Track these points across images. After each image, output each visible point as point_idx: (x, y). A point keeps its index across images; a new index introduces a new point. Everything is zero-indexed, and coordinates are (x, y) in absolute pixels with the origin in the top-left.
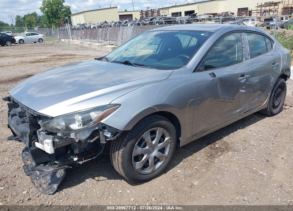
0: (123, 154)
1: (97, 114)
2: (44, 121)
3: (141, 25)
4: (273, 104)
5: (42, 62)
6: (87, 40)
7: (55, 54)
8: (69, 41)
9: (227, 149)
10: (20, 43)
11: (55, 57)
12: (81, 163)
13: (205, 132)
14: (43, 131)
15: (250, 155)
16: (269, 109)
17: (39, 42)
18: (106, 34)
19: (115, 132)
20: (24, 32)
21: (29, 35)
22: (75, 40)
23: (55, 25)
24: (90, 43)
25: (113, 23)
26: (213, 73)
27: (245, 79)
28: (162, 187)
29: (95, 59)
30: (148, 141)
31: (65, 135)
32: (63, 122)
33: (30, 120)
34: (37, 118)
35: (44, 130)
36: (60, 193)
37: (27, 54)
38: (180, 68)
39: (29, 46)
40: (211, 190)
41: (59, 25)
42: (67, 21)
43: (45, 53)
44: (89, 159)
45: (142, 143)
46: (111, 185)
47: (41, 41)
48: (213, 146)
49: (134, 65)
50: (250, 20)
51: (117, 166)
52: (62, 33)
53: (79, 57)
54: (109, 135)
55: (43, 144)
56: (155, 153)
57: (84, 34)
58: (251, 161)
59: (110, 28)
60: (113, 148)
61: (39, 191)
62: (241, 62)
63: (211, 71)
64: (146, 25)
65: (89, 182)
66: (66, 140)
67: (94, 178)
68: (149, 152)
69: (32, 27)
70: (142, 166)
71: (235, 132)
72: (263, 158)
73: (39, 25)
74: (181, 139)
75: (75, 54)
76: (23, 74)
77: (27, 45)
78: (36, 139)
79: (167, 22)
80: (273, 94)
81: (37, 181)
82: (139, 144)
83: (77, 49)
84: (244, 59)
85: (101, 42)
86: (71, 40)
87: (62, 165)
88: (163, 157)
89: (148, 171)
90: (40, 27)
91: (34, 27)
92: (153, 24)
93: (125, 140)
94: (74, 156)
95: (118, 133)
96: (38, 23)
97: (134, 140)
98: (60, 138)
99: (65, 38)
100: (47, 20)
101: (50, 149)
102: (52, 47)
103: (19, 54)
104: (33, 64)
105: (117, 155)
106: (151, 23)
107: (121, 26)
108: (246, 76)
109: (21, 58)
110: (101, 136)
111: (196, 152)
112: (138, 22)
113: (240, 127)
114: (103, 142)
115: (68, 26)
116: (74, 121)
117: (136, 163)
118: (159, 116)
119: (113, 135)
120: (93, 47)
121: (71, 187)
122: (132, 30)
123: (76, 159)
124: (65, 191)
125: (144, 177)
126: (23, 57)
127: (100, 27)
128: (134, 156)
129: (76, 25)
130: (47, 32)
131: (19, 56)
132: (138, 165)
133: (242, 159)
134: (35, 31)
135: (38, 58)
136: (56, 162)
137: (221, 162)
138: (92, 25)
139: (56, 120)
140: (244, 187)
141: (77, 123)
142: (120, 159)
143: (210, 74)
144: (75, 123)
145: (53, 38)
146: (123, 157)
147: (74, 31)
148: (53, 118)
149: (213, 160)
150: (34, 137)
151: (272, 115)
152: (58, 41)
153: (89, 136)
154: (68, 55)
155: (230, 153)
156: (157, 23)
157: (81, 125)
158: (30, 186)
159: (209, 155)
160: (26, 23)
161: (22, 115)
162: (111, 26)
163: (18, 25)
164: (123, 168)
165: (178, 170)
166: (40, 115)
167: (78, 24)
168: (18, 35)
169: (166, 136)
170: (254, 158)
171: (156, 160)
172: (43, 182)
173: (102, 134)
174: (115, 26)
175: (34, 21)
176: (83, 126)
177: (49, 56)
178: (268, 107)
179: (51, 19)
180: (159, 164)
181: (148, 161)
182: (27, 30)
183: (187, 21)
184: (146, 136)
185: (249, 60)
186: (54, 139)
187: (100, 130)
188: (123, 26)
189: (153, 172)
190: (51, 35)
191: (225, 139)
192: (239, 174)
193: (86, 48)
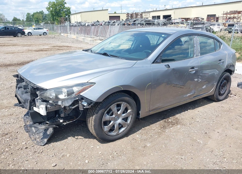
0: (95, 119)
1: (78, 88)
2: (41, 91)
3: (126, 25)
4: (219, 92)
5: (45, 51)
6: (82, 35)
7: (55, 45)
8: (67, 35)
9: (177, 123)
10: (29, 35)
11: (55, 48)
12: (65, 124)
13: (160, 108)
14: (39, 99)
15: (194, 128)
16: (216, 95)
17: (44, 35)
18: (97, 31)
19: (90, 102)
20: (32, 26)
21: (36, 29)
22: (72, 35)
23: (57, 22)
24: (84, 38)
25: (104, 23)
26: (168, 65)
27: (195, 71)
28: (123, 146)
29: (83, 50)
30: (115, 111)
31: (54, 103)
32: (54, 94)
33: (31, 91)
34: (36, 89)
35: (41, 98)
36: (48, 145)
37: (33, 44)
38: (143, 60)
39: (36, 38)
40: (159, 150)
41: (60, 22)
42: (67, 19)
43: (48, 44)
44: (71, 122)
45: (110, 112)
46: (86, 142)
47: (45, 34)
48: (167, 120)
49: (110, 56)
50: (216, 25)
51: (91, 128)
52: (63, 28)
53: (74, 48)
54: (85, 104)
55: (39, 109)
56: (120, 121)
57: (80, 30)
58: (193, 132)
59: (101, 26)
60: (89, 115)
61: (34, 143)
62: (192, 57)
63: (166, 63)
64: (130, 25)
65: (70, 139)
66: (55, 107)
67: (74, 137)
68: (115, 120)
69: (39, 22)
70: (109, 129)
71: (186, 112)
72: (202, 131)
73: (44, 21)
74: (140, 112)
75: (71, 46)
76: (29, 60)
77: (34, 37)
78: (34, 104)
79: (147, 23)
80: (219, 84)
81: (33, 136)
82: (108, 113)
83: (73, 42)
84: (195, 56)
85: (93, 38)
86: (69, 34)
87: (51, 124)
88: (125, 124)
89: (113, 133)
90: (45, 23)
91: (41, 23)
92: (136, 24)
93: (97, 109)
94: (61, 119)
95: (92, 103)
96: (44, 20)
97: (103, 110)
98: (51, 105)
99: (64, 33)
100: (51, 18)
101: (44, 112)
102: (53, 39)
103: (27, 44)
104: (37, 52)
105: (91, 120)
106: (134, 24)
107: (109, 25)
108: (195, 69)
109: (28, 47)
110: (80, 104)
111: (153, 124)
112: (124, 23)
113: (191, 108)
114: (81, 109)
115: (67, 23)
116: (61, 93)
117: (104, 126)
118: (124, 94)
119: (88, 105)
120: (86, 41)
121: (57, 142)
122: (118, 29)
123: (61, 121)
124: (52, 144)
125: (111, 138)
126: (30, 46)
127: (93, 25)
128: (104, 121)
129: (74, 22)
130: (51, 28)
131: (27, 45)
132: (106, 128)
133: (187, 131)
134: (41, 26)
135: (42, 47)
136: (47, 122)
137: (171, 132)
138: (87, 23)
139: (49, 91)
140: (184, 150)
141: (64, 94)
142: (93, 122)
143: (165, 66)
144: (62, 94)
145: (55, 32)
146: (95, 121)
147: (72, 27)
148: (47, 90)
149: (165, 130)
150: (33, 103)
151: (218, 100)
152: (59, 35)
153: (71, 104)
154: (65, 46)
155: (179, 126)
156: (139, 24)
157: (66, 96)
158: (28, 139)
159: (162, 126)
160: (35, 19)
161: (25, 87)
162: (101, 25)
163: (28, 20)
164: (94, 129)
165: (137, 135)
166: (38, 87)
167: (75, 22)
168: (28, 29)
169: (129, 109)
170: (196, 131)
171: (121, 126)
172: (38, 137)
173: (80, 103)
174: (105, 25)
175: (41, 18)
176: (67, 97)
177: (50, 47)
178: (214, 94)
179: (55, 17)
180: (123, 129)
181: (114, 126)
182: (35, 25)
183: (164, 24)
184: (114, 107)
185: (199, 57)
186: (47, 105)
187: (79, 100)
188: (111, 25)
189: (117, 135)
190: (53, 30)
191: (178, 116)
192: (182, 141)
193: (81, 42)
